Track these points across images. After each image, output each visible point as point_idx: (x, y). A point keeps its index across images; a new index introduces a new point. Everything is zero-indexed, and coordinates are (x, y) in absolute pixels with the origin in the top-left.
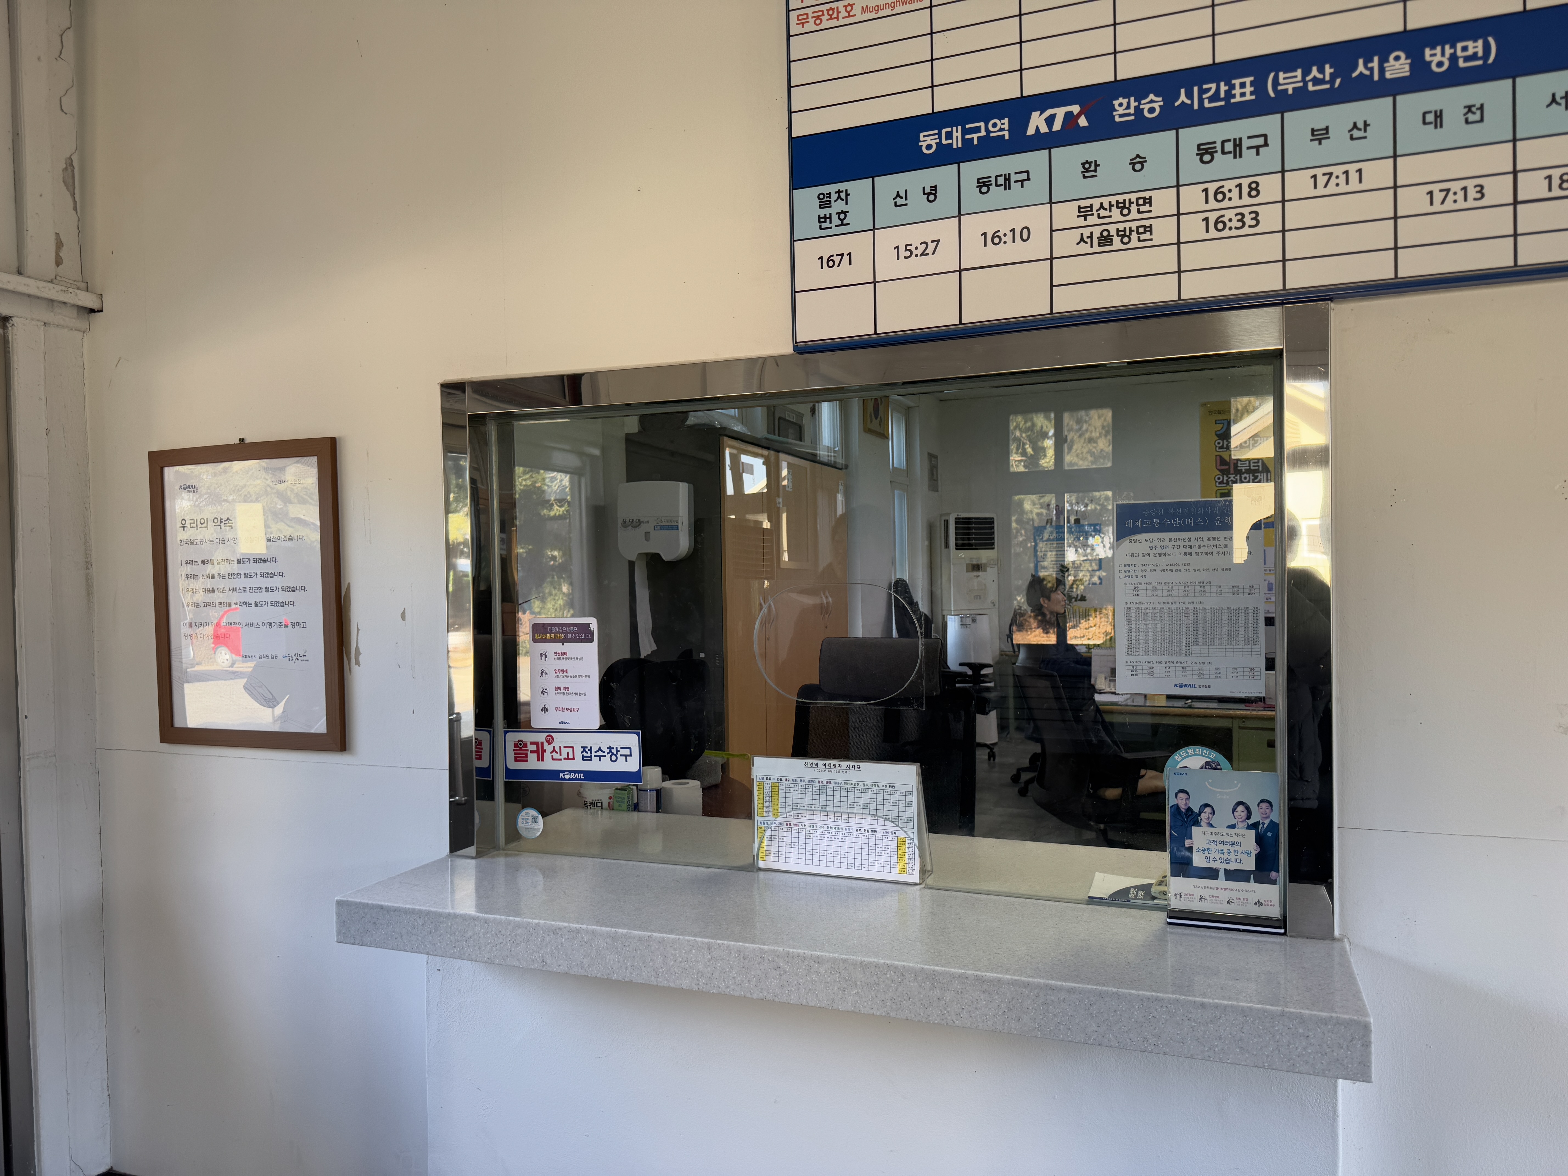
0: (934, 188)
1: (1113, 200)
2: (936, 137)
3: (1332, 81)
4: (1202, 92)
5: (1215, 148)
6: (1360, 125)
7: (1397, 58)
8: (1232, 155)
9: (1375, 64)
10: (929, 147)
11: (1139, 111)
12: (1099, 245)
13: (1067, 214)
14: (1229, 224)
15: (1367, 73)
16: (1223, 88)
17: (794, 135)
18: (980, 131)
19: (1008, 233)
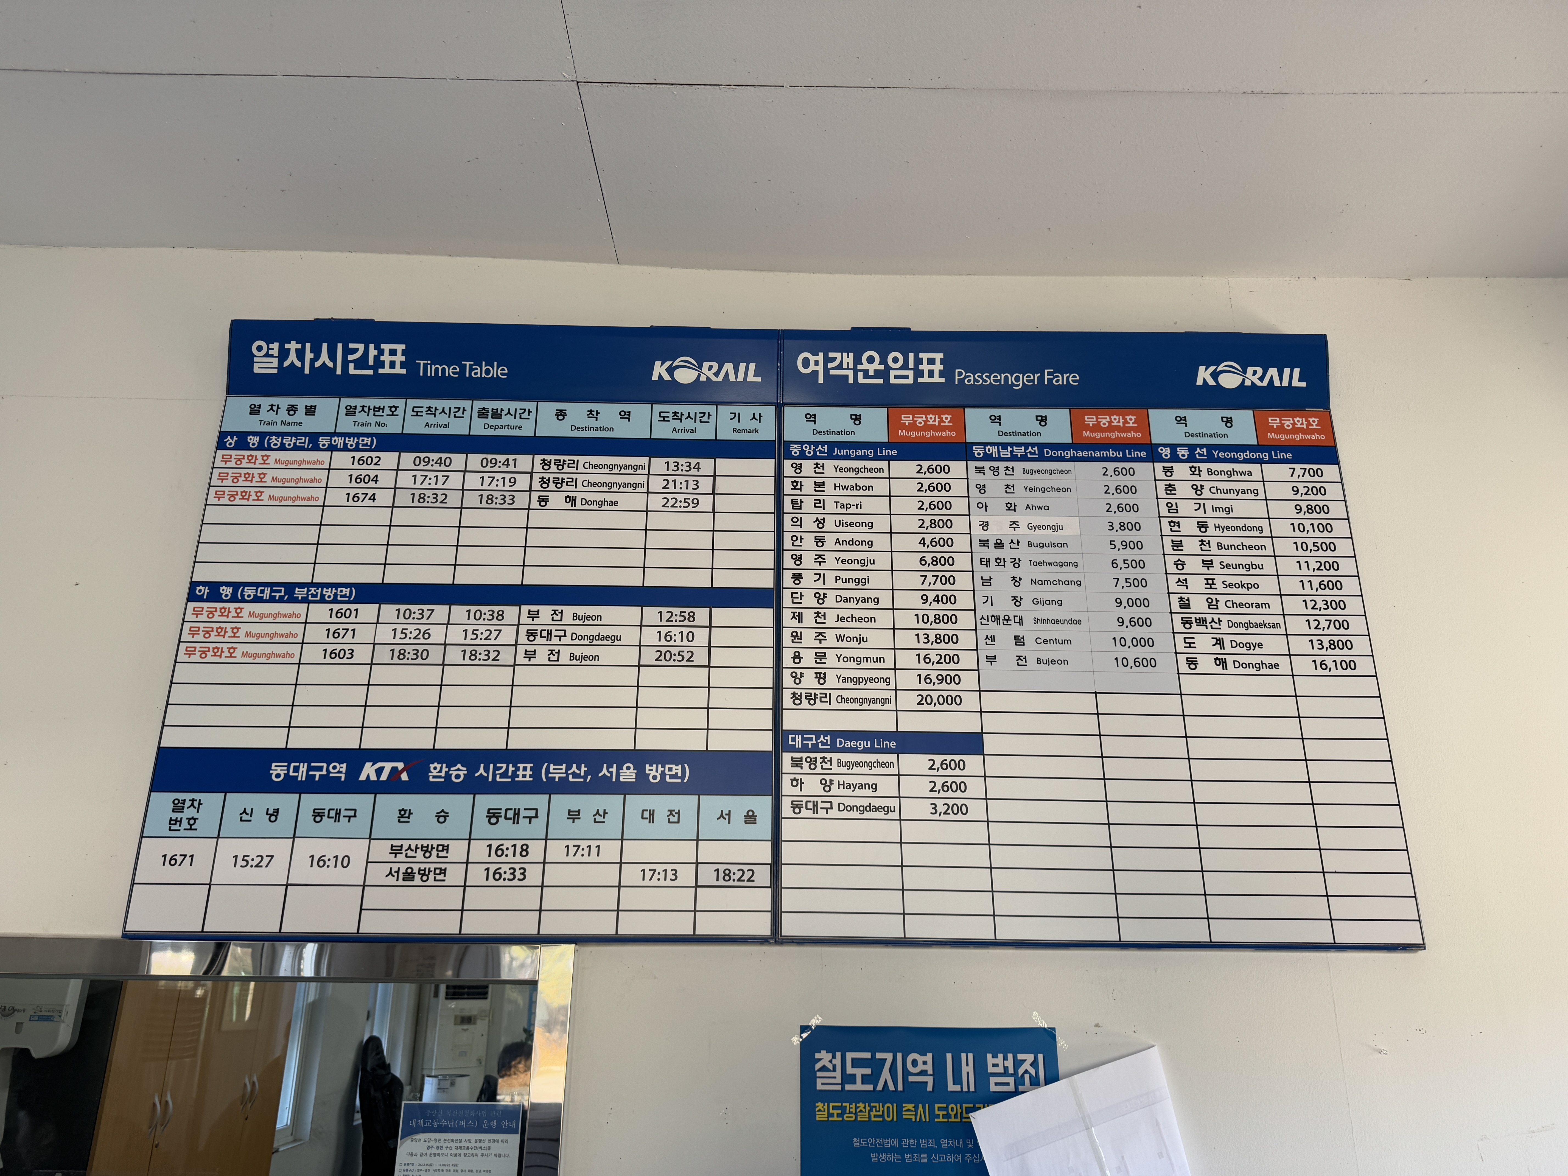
0: (277, 811)
1: (420, 843)
2: (285, 768)
3: (585, 777)
4: (496, 769)
5: (500, 813)
6: (601, 813)
7: (628, 768)
8: (512, 821)
9: (614, 770)
10: (278, 776)
11: (448, 776)
12: (404, 880)
13: (381, 850)
14: (504, 876)
15: (609, 775)
16: (511, 768)
17: (161, 746)
18: (322, 770)
19: (332, 858)
